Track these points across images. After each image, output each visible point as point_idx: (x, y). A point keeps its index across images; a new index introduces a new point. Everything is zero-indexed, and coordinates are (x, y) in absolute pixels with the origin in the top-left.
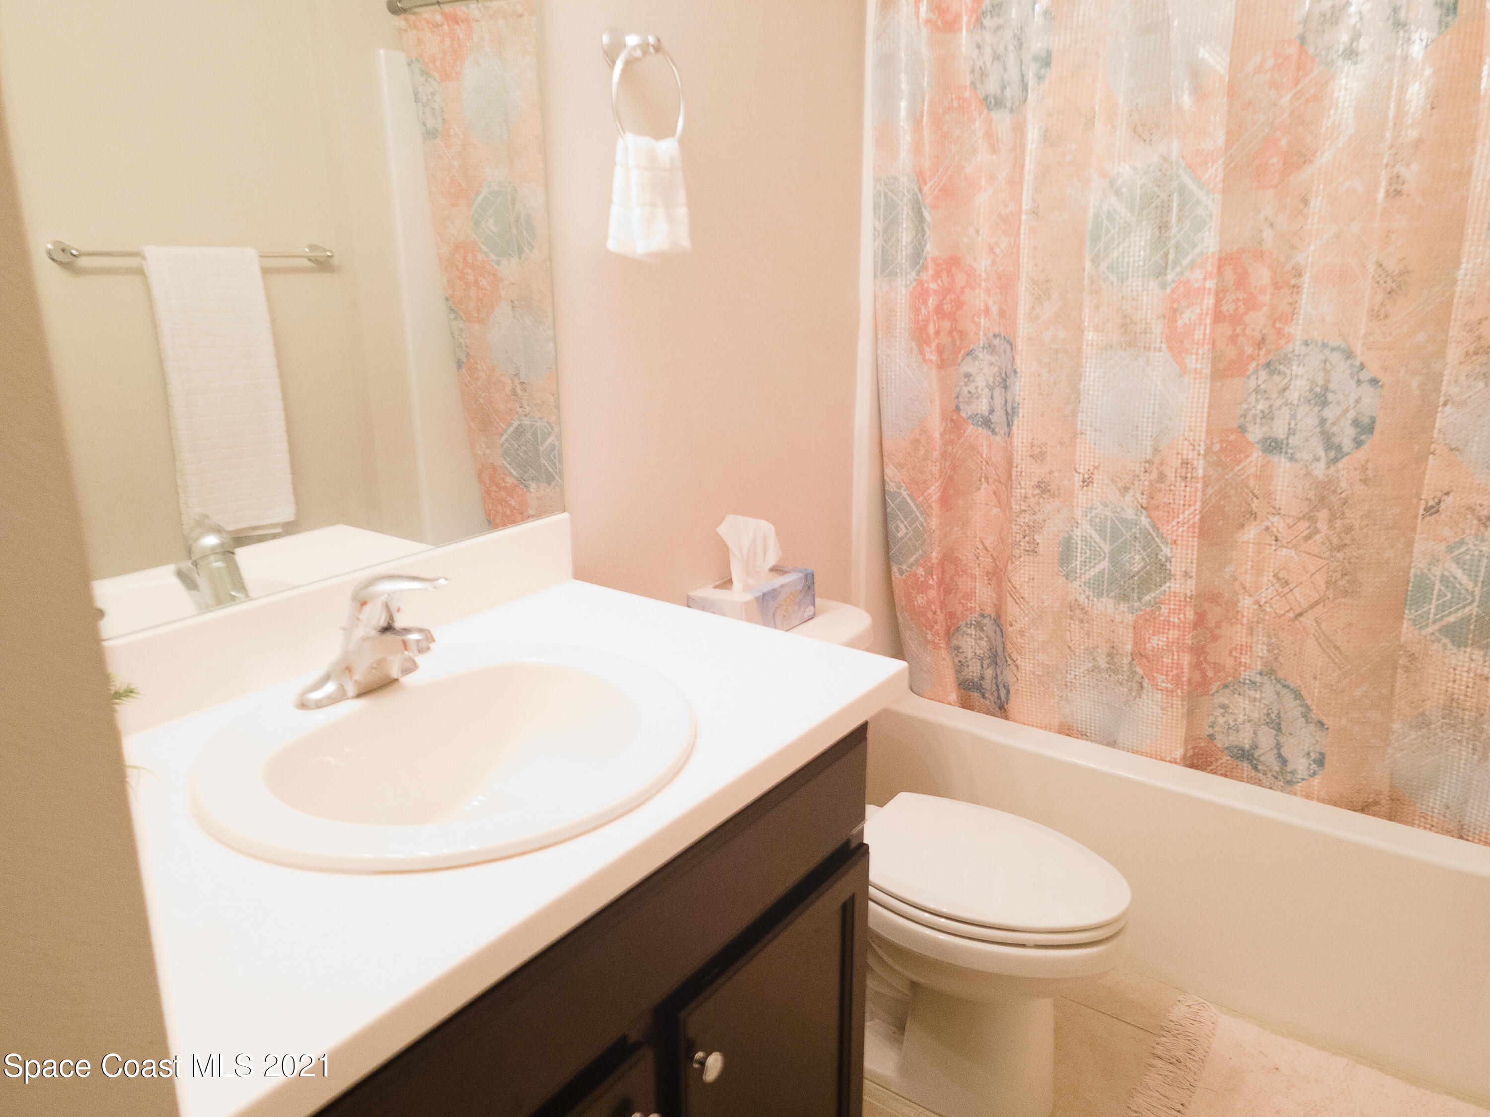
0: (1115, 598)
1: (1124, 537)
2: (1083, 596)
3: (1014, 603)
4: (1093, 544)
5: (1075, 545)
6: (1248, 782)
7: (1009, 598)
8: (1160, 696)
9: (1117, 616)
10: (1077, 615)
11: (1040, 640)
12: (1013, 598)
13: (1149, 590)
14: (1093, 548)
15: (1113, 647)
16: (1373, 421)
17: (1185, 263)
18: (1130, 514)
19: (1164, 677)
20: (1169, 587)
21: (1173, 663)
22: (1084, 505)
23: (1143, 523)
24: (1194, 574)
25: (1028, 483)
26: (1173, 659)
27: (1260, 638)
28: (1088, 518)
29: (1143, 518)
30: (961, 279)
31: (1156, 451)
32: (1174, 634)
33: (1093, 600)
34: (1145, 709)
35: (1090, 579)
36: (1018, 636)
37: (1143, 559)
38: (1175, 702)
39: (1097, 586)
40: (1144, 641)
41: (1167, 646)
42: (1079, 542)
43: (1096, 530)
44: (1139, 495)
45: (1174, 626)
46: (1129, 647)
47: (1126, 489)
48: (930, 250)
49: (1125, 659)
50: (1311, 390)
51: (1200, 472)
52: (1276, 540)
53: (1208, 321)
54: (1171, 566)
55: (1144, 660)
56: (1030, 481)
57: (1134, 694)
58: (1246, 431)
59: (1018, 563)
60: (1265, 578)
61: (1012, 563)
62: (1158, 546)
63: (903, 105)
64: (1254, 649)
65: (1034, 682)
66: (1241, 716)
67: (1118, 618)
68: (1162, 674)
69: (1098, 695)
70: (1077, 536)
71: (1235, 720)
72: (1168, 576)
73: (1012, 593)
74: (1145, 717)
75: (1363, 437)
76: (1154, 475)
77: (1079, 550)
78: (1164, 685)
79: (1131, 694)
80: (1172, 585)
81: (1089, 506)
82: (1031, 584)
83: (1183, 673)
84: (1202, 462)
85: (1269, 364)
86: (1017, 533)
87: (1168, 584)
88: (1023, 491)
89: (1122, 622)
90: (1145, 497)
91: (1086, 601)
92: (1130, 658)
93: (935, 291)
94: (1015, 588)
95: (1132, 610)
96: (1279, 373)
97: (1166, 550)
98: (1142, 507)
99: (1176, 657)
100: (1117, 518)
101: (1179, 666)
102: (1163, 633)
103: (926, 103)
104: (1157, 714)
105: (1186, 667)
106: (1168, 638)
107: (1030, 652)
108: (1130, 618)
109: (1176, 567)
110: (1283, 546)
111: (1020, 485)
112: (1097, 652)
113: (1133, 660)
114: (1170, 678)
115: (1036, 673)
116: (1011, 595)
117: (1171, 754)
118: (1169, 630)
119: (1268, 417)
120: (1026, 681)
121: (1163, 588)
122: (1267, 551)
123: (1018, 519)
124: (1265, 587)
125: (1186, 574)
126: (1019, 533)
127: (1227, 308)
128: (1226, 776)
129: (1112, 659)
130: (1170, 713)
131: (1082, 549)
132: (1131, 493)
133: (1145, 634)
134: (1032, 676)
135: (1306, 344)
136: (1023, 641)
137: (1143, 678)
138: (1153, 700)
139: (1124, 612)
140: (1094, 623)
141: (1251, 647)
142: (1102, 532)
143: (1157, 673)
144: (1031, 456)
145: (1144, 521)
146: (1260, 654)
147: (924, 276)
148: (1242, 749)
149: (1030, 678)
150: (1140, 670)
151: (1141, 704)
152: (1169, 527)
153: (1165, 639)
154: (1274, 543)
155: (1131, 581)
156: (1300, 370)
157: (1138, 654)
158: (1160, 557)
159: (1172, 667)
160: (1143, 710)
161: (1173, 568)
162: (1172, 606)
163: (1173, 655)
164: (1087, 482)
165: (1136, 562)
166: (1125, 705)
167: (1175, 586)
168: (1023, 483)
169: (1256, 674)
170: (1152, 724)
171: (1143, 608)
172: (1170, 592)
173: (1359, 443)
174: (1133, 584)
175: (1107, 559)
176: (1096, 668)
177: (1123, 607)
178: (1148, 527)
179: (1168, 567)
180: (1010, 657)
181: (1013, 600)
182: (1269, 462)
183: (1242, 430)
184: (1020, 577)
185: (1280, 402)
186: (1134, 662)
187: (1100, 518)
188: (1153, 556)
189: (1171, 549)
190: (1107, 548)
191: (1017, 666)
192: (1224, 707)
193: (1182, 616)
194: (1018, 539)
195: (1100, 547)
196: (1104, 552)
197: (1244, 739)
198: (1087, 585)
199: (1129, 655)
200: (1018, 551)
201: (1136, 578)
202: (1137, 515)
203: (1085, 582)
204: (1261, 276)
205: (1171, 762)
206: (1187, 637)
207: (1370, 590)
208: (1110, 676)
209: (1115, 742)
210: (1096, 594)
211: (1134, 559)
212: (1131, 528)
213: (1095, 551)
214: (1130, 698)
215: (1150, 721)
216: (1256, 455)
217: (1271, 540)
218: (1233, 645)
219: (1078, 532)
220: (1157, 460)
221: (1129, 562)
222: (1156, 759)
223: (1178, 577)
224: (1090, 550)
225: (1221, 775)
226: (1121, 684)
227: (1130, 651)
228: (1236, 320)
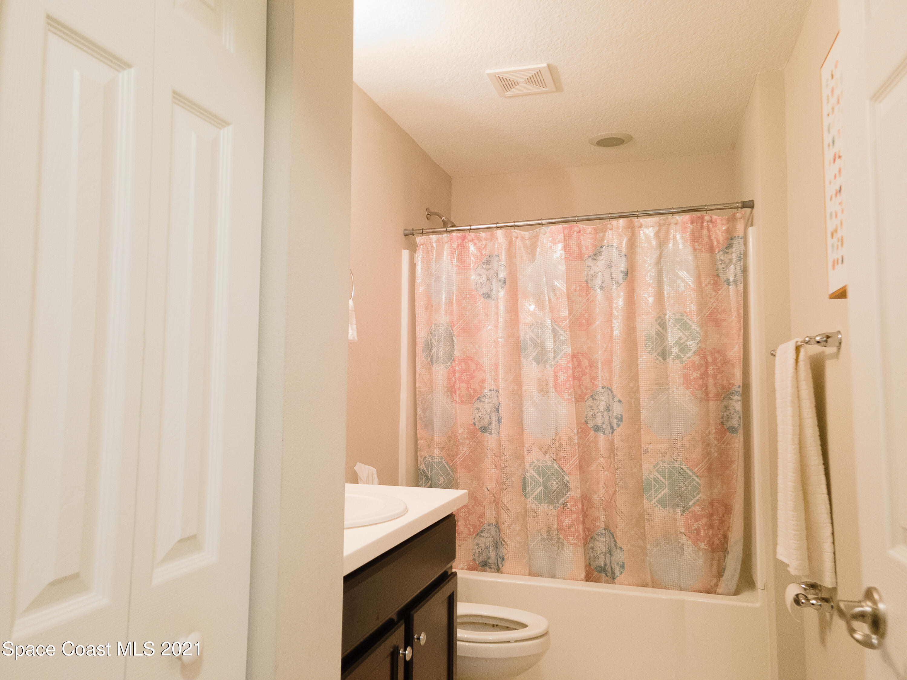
0: (547, 503)
1: (548, 475)
2: (533, 504)
3: (504, 513)
4: (535, 479)
5: (527, 481)
6: (605, 583)
7: (502, 510)
8: (572, 547)
9: (549, 512)
10: (531, 514)
11: (517, 529)
12: (504, 510)
13: (562, 497)
14: (535, 481)
15: (549, 527)
16: (622, 416)
17: (558, 357)
18: (549, 463)
19: (573, 538)
20: (570, 494)
21: (575, 530)
22: (530, 462)
23: (555, 467)
24: (579, 487)
25: (508, 453)
26: (575, 528)
27: (602, 512)
28: (532, 467)
29: (555, 465)
30: (473, 366)
31: (556, 434)
32: (574, 516)
33: (538, 506)
34: (566, 555)
35: (535, 496)
36: (507, 529)
37: (557, 483)
38: (578, 549)
39: (538, 499)
40: (562, 522)
41: (572, 522)
42: (529, 479)
43: (536, 472)
44: (552, 455)
45: (574, 512)
46: (556, 526)
47: (546, 452)
48: (457, 353)
49: (554, 532)
50: (606, 406)
51: (576, 441)
52: (603, 468)
53: (571, 379)
54: (569, 484)
55: (563, 531)
56: (508, 452)
57: (560, 549)
58: (588, 423)
59: (505, 492)
60: (601, 485)
61: (503, 492)
62: (563, 476)
63: (444, 296)
64: (600, 518)
65: (516, 552)
66: (599, 551)
67: (550, 513)
68: (571, 536)
69: (545, 553)
70: (528, 476)
71: (597, 554)
72: (568, 489)
73: (503, 507)
74: (567, 559)
75: (619, 423)
76: (557, 445)
77: (529, 483)
78: (573, 541)
79: (559, 549)
80: (571, 493)
81: (532, 461)
82: (511, 502)
83: (580, 534)
84: (576, 437)
85: (592, 396)
86: (504, 477)
87: (569, 493)
88: (505, 457)
89: (551, 515)
90: (554, 455)
91: (535, 506)
92: (557, 532)
93: (458, 370)
94: (505, 505)
95: (555, 508)
96: (596, 400)
97: (567, 478)
98: (554, 459)
99: (576, 527)
100: (544, 466)
101: (577, 531)
102: (570, 516)
103: (455, 296)
104: (572, 557)
105: (581, 531)
106: (572, 518)
107: (513, 536)
108: (555, 512)
109: (571, 485)
110: (606, 471)
111: (504, 454)
112: (542, 531)
113: (558, 532)
114: (575, 538)
115: (517, 547)
116: (503, 508)
117: (580, 577)
118: (572, 514)
119: (594, 417)
120: (512, 552)
121: (567, 495)
122: (601, 473)
123: (504, 471)
124: (601, 489)
125: (576, 488)
126: (505, 478)
127: (576, 374)
128: (596, 582)
129: (549, 533)
130: (577, 555)
131: (531, 482)
132: (548, 454)
133: (562, 518)
134: (515, 549)
135: (603, 388)
136: (509, 531)
137: (563, 540)
138: (569, 550)
139: (552, 509)
140: (540, 517)
141: (599, 517)
142: (538, 473)
143: (570, 536)
144: (508, 441)
145: (555, 466)
146: (603, 520)
147: (454, 364)
148: (601, 567)
149: (514, 550)
150: (561, 537)
151: (564, 553)
152: (567, 467)
153: (571, 519)
154: (602, 469)
155: (553, 494)
156: (603, 398)
157: (560, 529)
158: (564, 481)
159: (575, 532)
160: (565, 556)
161: (570, 485)
162: (572, 503)
163: (575, 526)
164: (529, 451)
165: (554, 485)
166: (557, 555)
167: (572, 493)
168: (505, 453)
169: (603, 529)
170: (570, 562)
171: (560, 506)
172: (570, 496)
173: (618, 425)
174: (554, 495)
175: (542, 486)
176: (543, 539)
177: (551, 507)
178: (557, 468)
179: (568, 485)
180: (504, 541)
181: (504, 511)
182: (597, 435)
183: (586, 423)
184: (506, 499)
185: (597, 411)
186: (559, 533)
187: (537, 467)
188: (561, 481)
189: (569, 477)
190: (541, 480)
191: (507, 545)
192: (592, 548)
193: (576, 507)
194: (504, 480)
195: (538, 480)
196: (540, 482)
197: (601, 562)
198: (534, 499)
199: (556, 530)
200: (505, 486)
201: (555, 493)
202: (552, 464)
203: (534, 498)
204: (585, 363)
205: (580, 580)
206: (580, 517)
207: (631, 486)
208: (549, 542)
209: (554, 575)
210: (539, 503)
211: (553, 484)
212: (550, 470)
213: (536, 482)
214: (559, 551)
215: (569, 561)
216: (592, 433)
217: (601, 468)
218: (592, 518)
219: (528, 474)
220: (558, 438)
221: (551, 486)
222: (574, 580)
223: (573, 489)
224: (534, 482)
225: (594, 582)
226: (554, 545)
227: (556, 528)
228: (579, 379)
